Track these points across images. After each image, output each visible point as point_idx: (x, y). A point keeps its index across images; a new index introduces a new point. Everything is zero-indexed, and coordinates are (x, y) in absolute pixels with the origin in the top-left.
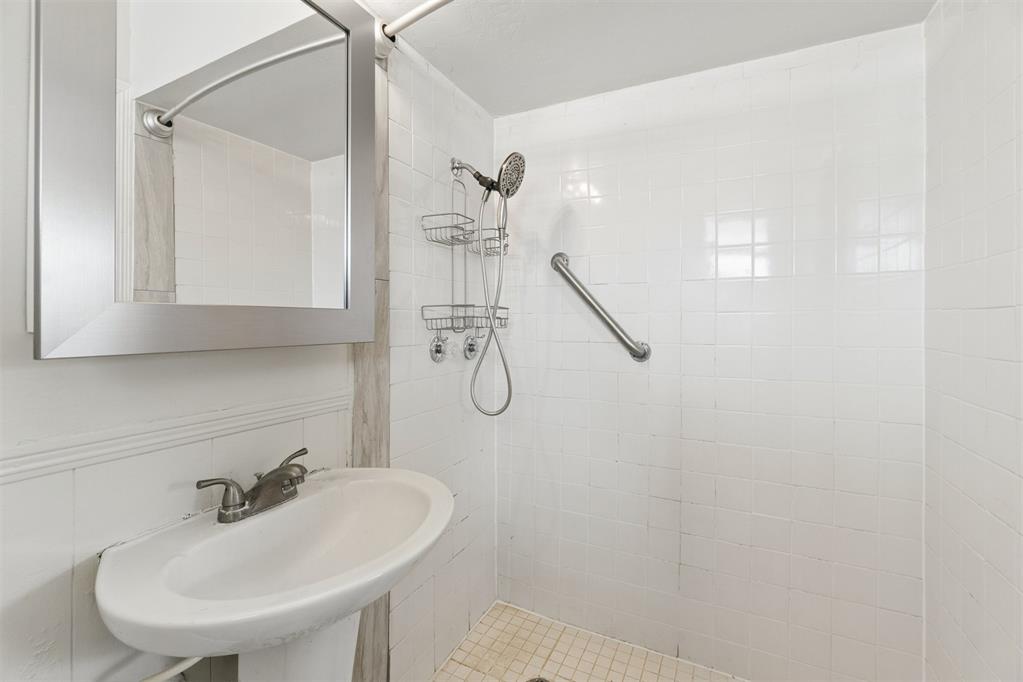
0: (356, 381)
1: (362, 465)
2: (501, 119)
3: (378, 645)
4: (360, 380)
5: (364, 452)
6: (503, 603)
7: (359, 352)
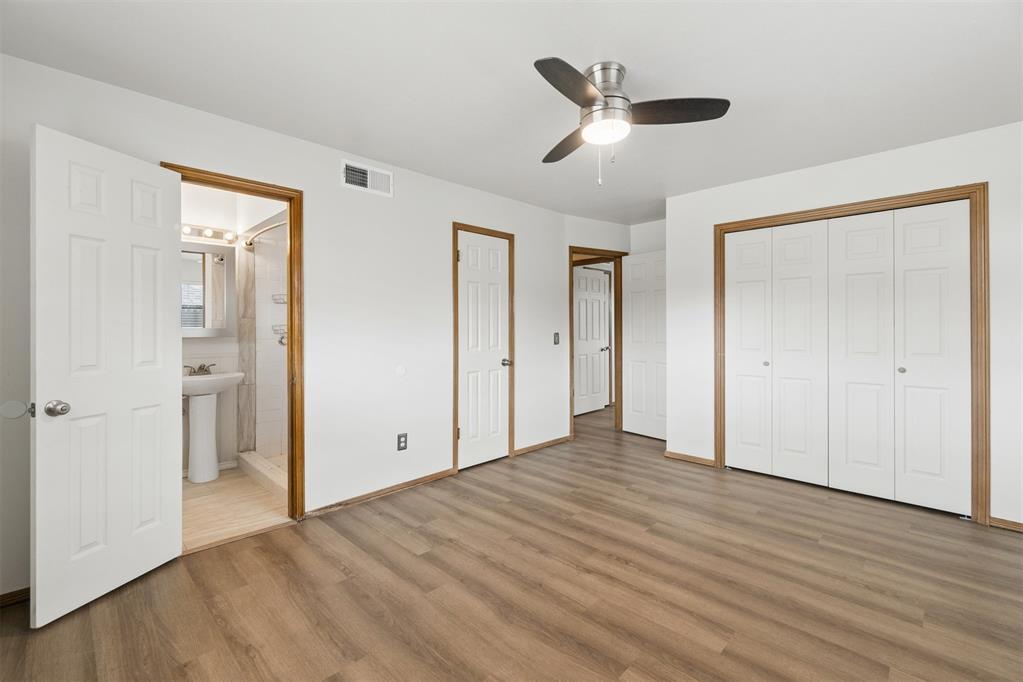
0: (240, 349)
7: (240, 340)
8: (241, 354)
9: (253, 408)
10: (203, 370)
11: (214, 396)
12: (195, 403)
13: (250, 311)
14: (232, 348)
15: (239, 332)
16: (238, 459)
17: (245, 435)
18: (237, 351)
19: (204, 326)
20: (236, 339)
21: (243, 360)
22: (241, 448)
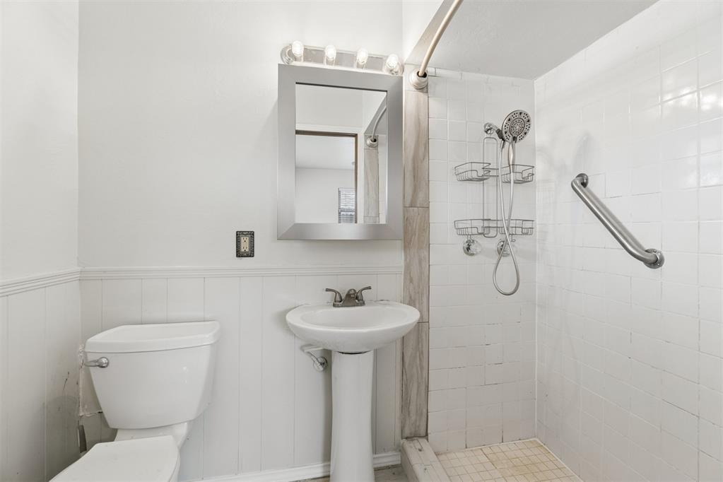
0: (406, 260)
1: (409, 304)
2: (540, 79)
3: (420, 404)
4: (408, 260)
5: (411, 297)
6: (540, 442)
7: (407, 245)
8: (408, 268)
9: (425, 364)
10: (352, 299)
11: (369, 357)
12: (341, 366)
13: (421, 196)
14: (393, 259)
15: (405, 232)
16: (402, 450)
17: (413, 408)
18: (402, 263)
19: (356, 222)
20: (399, 244)
21: (411, 281)
22: (407, 433)
